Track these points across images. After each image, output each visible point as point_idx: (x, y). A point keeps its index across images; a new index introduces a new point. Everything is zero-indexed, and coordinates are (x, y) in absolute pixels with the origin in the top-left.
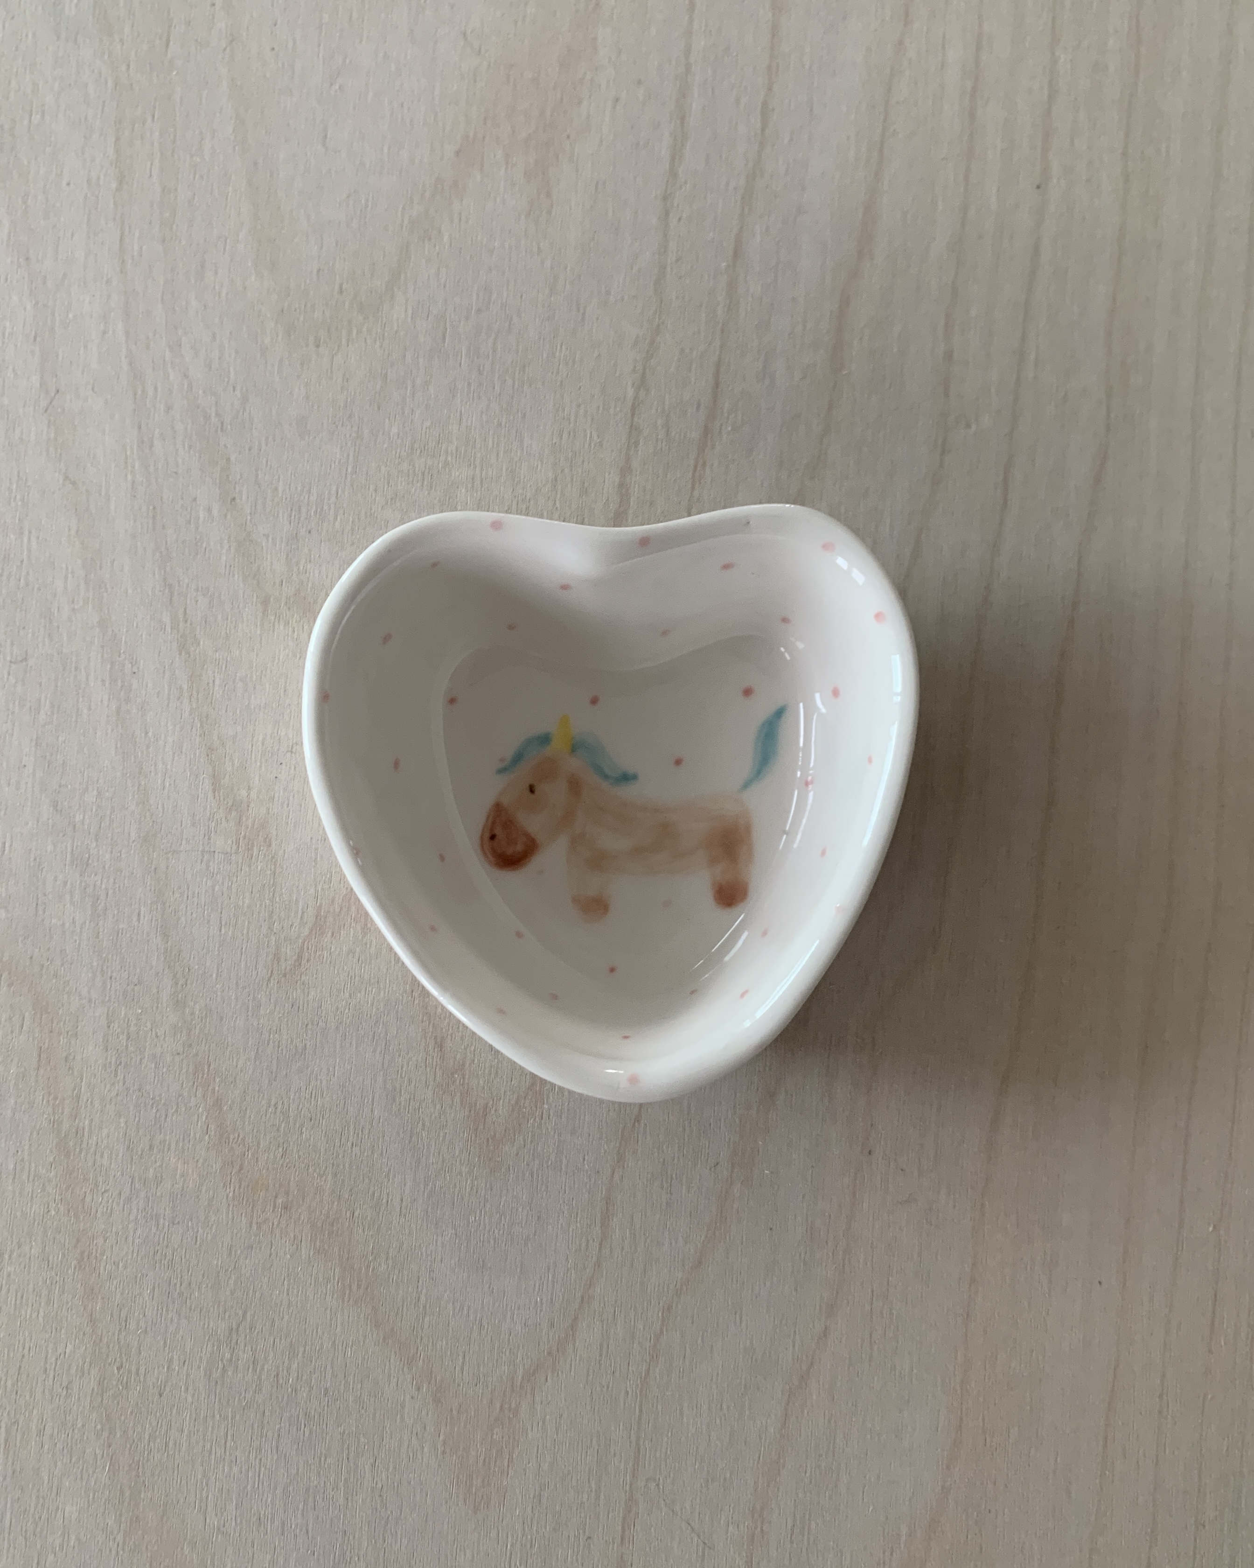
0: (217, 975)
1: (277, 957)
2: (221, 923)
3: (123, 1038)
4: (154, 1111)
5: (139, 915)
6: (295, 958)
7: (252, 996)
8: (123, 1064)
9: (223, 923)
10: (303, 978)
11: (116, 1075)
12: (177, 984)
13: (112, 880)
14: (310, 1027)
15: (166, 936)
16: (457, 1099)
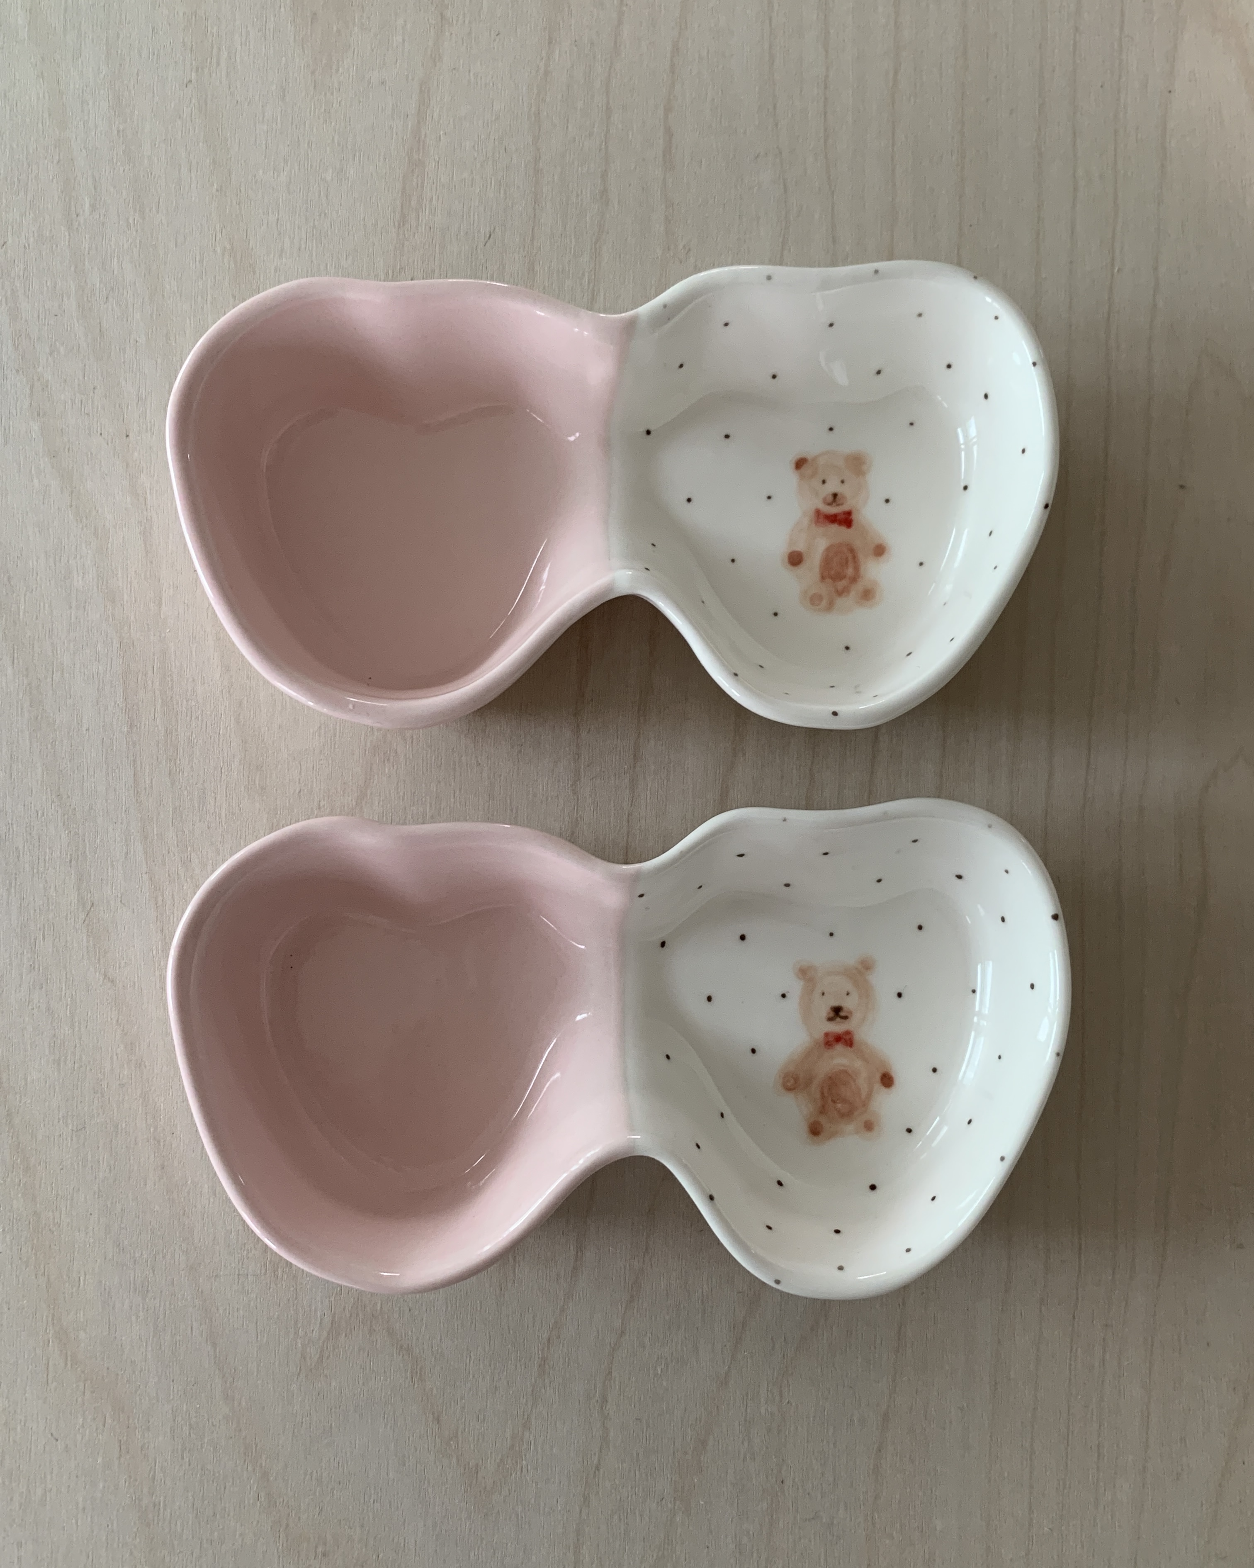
0: (257, 1372)
1: (303, 1357)
2: (257, 1332)
3: (186, 1429)
4: (215, 1485)
5: (192, 1328)
6: (318, 1356)
7: (286, 1388)
8: (187, 1450)
9: (259, 1331)
10: (325, 1372)
11: (183, 1458)
12: (226, 1382)
13: (167, 1303)
14: (333, 1410)
15: (214, 1345)
16: (454, 1460)
